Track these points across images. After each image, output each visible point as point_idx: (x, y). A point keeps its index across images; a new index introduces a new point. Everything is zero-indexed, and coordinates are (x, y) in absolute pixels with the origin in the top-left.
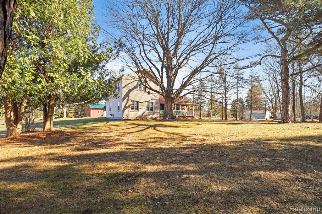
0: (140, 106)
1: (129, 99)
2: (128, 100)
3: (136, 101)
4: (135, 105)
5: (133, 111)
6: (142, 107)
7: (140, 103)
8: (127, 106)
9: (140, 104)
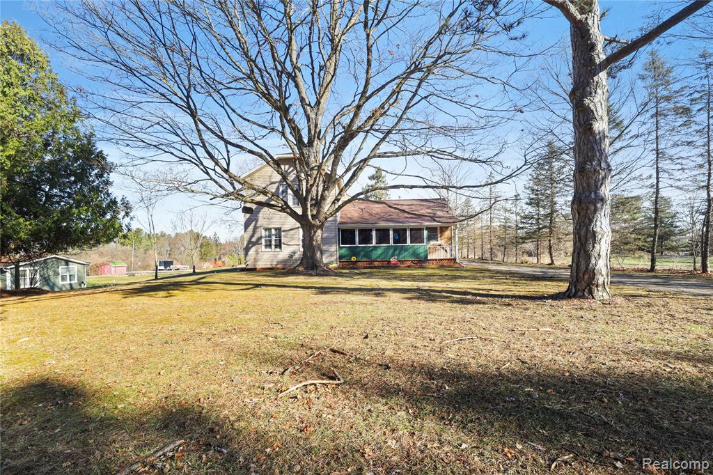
0: (283, 240)
1: (259, 224)
2: (255, 228)
3: (276, 229)
4: (274, 238)
5: (268, 250)
6: (288, 240)
7: (283, 231)
8: (254, 239)
9: (283, 234)
